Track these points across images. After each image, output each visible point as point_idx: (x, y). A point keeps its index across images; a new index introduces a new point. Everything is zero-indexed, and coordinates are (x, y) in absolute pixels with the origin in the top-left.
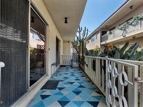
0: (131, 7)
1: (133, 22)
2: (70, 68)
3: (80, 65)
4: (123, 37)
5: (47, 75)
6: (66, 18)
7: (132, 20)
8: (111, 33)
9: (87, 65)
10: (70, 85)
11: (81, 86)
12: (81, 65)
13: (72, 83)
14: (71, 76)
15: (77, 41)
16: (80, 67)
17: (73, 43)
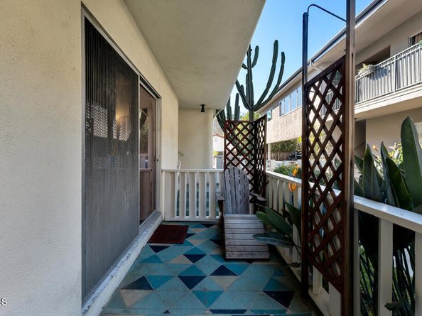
15: (237, 108)
17: (219, 114)
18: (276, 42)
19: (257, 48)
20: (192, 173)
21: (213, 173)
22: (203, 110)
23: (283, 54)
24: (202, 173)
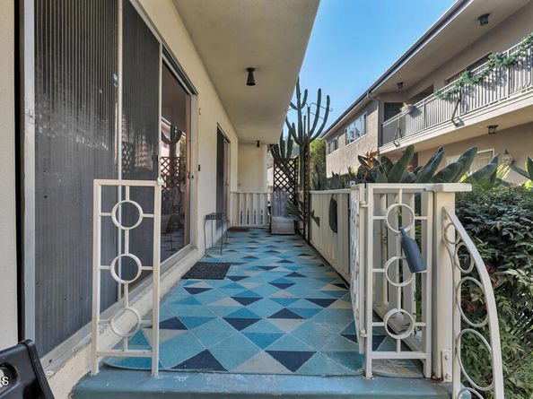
0: (484, 18)
1: (487, 73)
2: (263, 236)
3: (296, 223)
4: (453, 128)
5: (194, 247)
6: (250, 70)
7: (485, 67)
8: (414, 112)
9: (317, 220)
10: (261, 272)
11: (294, 275)
12: (301, 224)
13: (268, 268)
14: (266, 255)
15: (290, 142)
16: (297, 230)
17: (273, 148)
18: (320, 90)
19: (306, 91)
20: (251, 194)
21: (266, 194)
22: (258, 146)
23: (328, 97)
24: (258, 194)
